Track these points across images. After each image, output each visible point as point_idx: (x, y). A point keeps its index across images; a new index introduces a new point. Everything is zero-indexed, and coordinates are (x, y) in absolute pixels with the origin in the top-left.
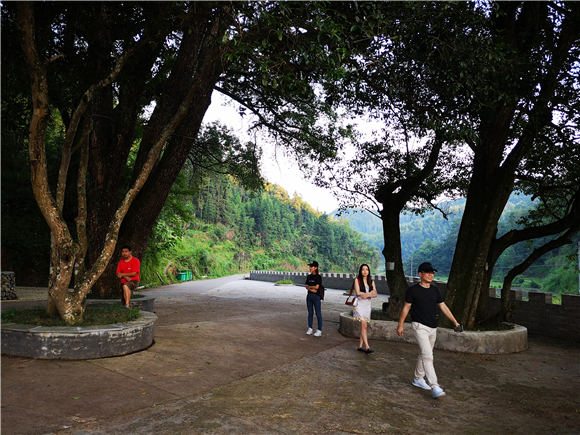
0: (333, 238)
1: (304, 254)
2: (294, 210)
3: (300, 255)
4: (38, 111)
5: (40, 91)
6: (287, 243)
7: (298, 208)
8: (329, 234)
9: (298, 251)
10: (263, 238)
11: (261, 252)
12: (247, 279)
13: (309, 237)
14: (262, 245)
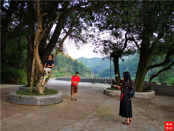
0: (79, 67)
1: (70, 72)
2: (66, 58)
3: (69, 72)
4: (39, 30)
5: (40, 24)
6: (65, 69)
7: (68, 58)
8: (77, 66)
9: (68, 71)
10: (58, 67)
11: (57, 71)
12: (56, 80)
13: (72, 67)
14: (57, 69)
